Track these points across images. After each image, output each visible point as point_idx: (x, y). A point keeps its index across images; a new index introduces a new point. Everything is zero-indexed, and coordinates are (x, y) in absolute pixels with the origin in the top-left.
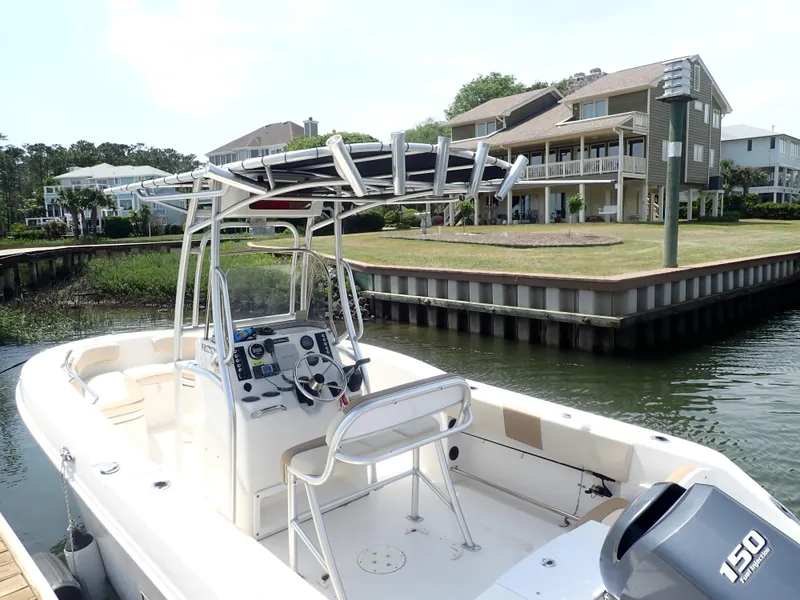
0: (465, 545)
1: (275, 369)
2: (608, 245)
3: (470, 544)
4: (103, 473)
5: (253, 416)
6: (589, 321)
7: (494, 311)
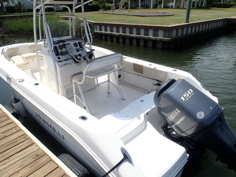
0: (122, 99)
1: (67, 53)
2: (169, 16)
3: (123, 99)
4: (19, 82)
5: (61, 66)
6: (161, 39)
7: (133, 37)
